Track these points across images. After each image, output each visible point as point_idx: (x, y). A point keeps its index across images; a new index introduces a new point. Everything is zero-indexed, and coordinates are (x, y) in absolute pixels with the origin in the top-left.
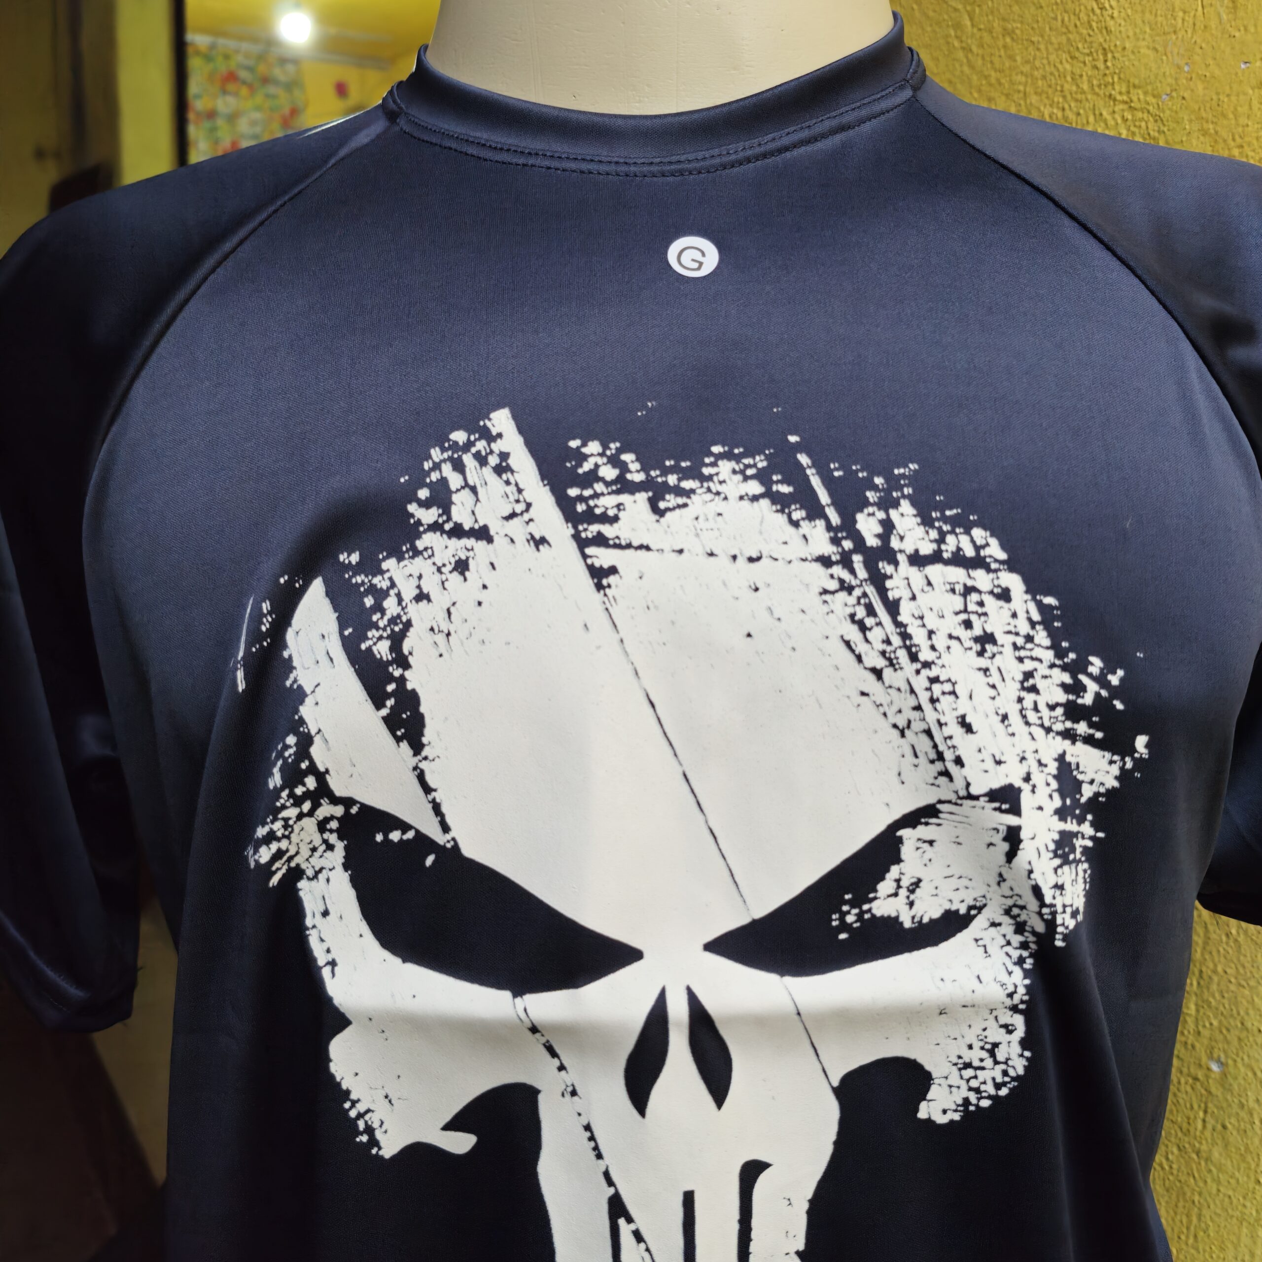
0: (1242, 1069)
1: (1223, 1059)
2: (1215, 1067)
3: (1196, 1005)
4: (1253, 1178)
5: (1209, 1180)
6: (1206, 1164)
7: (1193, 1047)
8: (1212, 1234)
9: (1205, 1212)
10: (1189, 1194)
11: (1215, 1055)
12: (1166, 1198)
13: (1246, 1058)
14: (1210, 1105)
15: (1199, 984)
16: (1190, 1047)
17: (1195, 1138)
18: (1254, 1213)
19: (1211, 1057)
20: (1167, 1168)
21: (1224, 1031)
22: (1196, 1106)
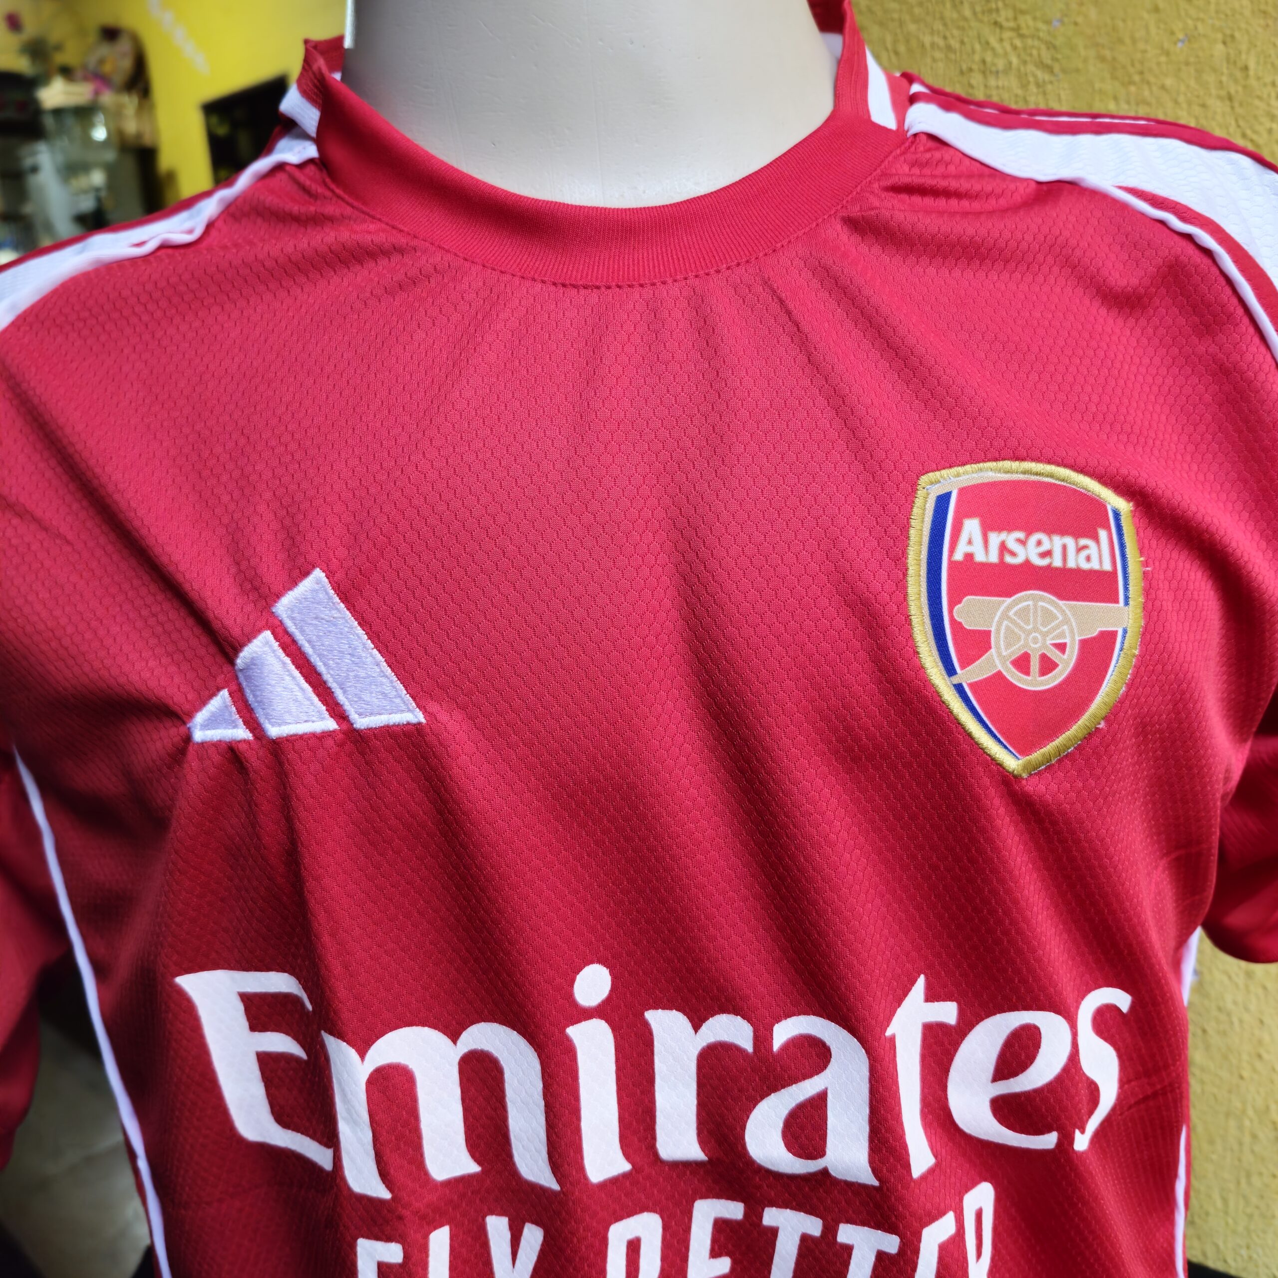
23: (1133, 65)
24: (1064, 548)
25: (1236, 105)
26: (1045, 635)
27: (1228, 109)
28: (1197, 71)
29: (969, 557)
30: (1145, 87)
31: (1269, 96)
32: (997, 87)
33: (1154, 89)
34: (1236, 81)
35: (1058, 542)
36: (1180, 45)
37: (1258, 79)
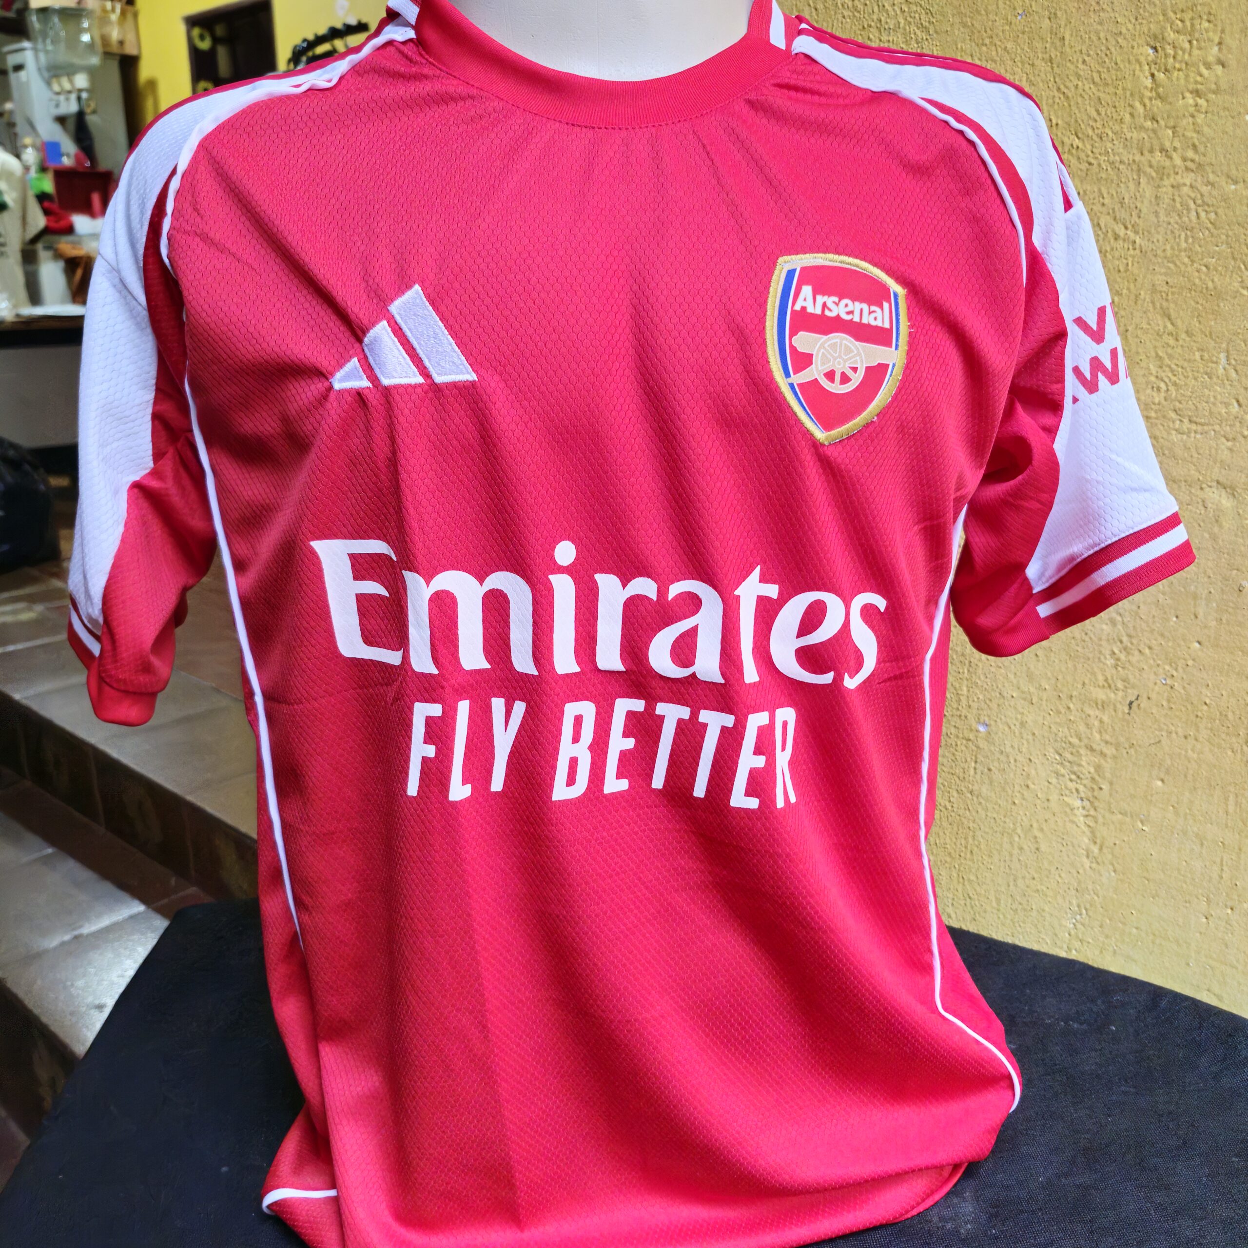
0: (1001, 726)
1: (987, 722)
2: (981, 729)
3: (967, 687)
4: (1010, 802)
5: (980, 810)
6: (977, 798)
7: (966, 717)
8: (982, 847)
9: (979, 833)
10: (966, 822)
11: (982, 720)
12: (949, 830)
13: (1003, 717)
14: (979, 756)
15: (969, 671)
16: (963, 718)
17: (969, 782)
18: (1011, 825)
19: (979, 722)
20: (950, 808)
21: (988, 702)
22: (969, 759)
23: (986, 32)
24: (861, 310)
25: (1055, 65)
26: (845, 361)
27: (1049, 69)
28: (1029, 38)
29: (804, 309)
30: (993, 48)
31: (1077, 61)
32: (889, 41)
33: (999, 49)
34: (1056, 49)
35: (857, 306)
36: (1019, 18)
37: (1071, 47)
